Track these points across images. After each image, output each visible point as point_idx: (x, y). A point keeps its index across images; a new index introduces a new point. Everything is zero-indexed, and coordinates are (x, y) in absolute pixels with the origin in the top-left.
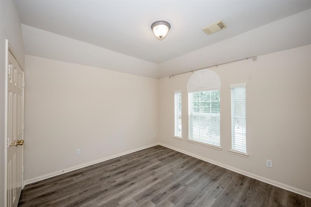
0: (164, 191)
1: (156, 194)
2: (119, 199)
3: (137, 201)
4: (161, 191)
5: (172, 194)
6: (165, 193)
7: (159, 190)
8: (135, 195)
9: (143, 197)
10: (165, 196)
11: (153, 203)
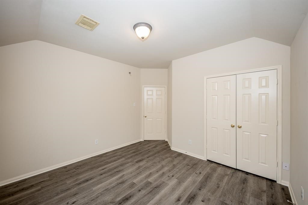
0: (140, 193)
1: (149, 189)
2: (179, 183)
3: (164, 182)
4: (143, 192)
5: (132, 190)
6: (140, 191)
7: (146, 194)
8: (168, 187)
9: (160, 185)
10: (140, 188)
11: (150, 181)
